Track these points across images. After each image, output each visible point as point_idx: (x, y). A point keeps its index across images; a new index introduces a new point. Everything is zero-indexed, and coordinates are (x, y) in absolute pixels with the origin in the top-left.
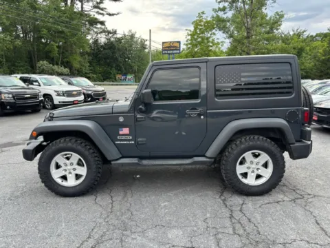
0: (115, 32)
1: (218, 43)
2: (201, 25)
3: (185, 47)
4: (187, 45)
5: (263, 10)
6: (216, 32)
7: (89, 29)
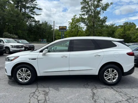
0: (39, 22)
1: (82, 28)
2: (75, 20)
3: (68, 28)
4: (69, 28)
5: (99, 16)
6: (81, 23)
7: (27, 20)
